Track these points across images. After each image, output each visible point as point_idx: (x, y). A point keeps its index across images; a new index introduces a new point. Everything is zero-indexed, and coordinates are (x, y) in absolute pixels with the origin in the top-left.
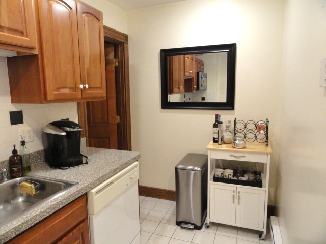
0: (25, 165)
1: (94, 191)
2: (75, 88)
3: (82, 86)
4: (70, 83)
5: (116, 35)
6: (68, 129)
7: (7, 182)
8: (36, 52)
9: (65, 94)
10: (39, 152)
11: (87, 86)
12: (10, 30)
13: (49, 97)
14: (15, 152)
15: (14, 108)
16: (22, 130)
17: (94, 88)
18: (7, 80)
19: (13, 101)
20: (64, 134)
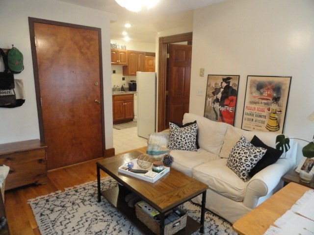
2: (135, 73)
4: (134, 71)
9: (133, 74)
10: (127, 88)
13: (129, 75)
14: (122, 86)
15: (123, 77)
16: (124, 82)
19: (123, 75)
20: (132, 83)
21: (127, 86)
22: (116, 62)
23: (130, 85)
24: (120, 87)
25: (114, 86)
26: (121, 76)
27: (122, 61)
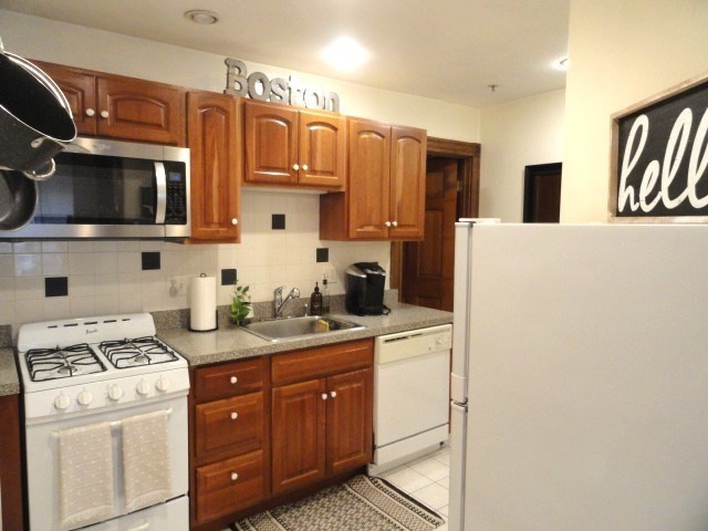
0: (324, 306)
1: (382, 338)
2: (381, 226)
3: (388, 224)
4: (375, 219)
5: (459, 147)
6: (370, 272)
7: (307, 318)
8: (343, 190)
9: (369, 232)
10: (340, 296)
11: (395, 223)
12: (323, 172)
13: (352, 235)
14: (317, 289)
15: (321, 245)
16: (326, 269)
17: (405, 226)
18: (318, 216)
19: (321, 238)
20: (364, 276)
21: (336, 289)
22: (289, 169)
23: (351, 282)
24: (307, 293)
25: (278, 291)
26: (314, 241)
27: (319, 166)
